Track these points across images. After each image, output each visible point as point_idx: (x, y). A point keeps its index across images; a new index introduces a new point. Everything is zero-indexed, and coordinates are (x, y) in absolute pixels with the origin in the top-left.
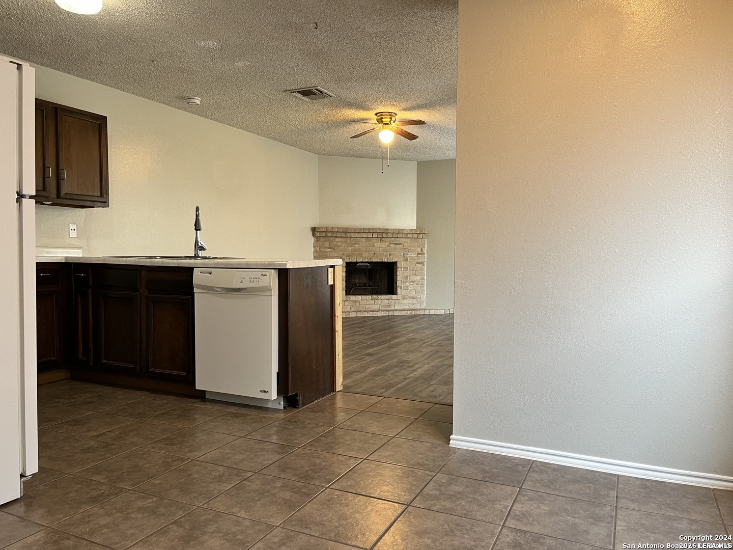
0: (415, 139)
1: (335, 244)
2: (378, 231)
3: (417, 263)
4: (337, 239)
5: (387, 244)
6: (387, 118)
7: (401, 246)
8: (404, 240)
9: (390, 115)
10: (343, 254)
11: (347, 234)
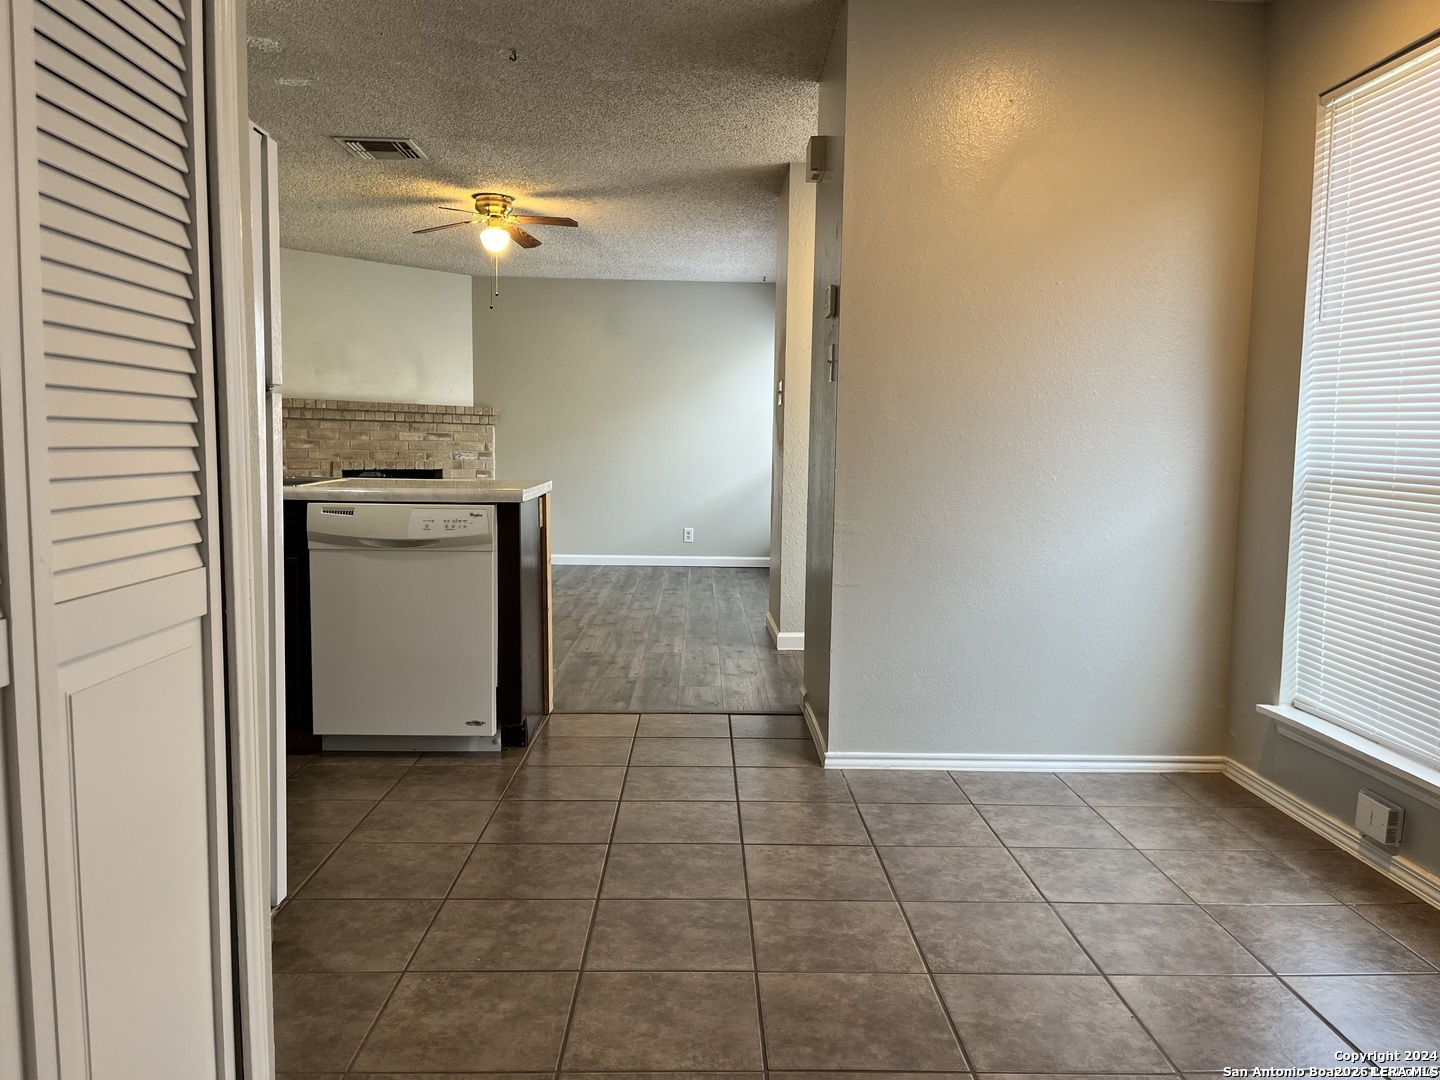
0: (534, 246)
1: (319, 433)
2: (406, 409)
3: (478, 472)
4: (323, 425)
5: (422, 435)
6: (497, 205)
7: (448, 439)
8: (453, 428)
9: (504, 200)
10: (337, 455)
11: (345, 414)
